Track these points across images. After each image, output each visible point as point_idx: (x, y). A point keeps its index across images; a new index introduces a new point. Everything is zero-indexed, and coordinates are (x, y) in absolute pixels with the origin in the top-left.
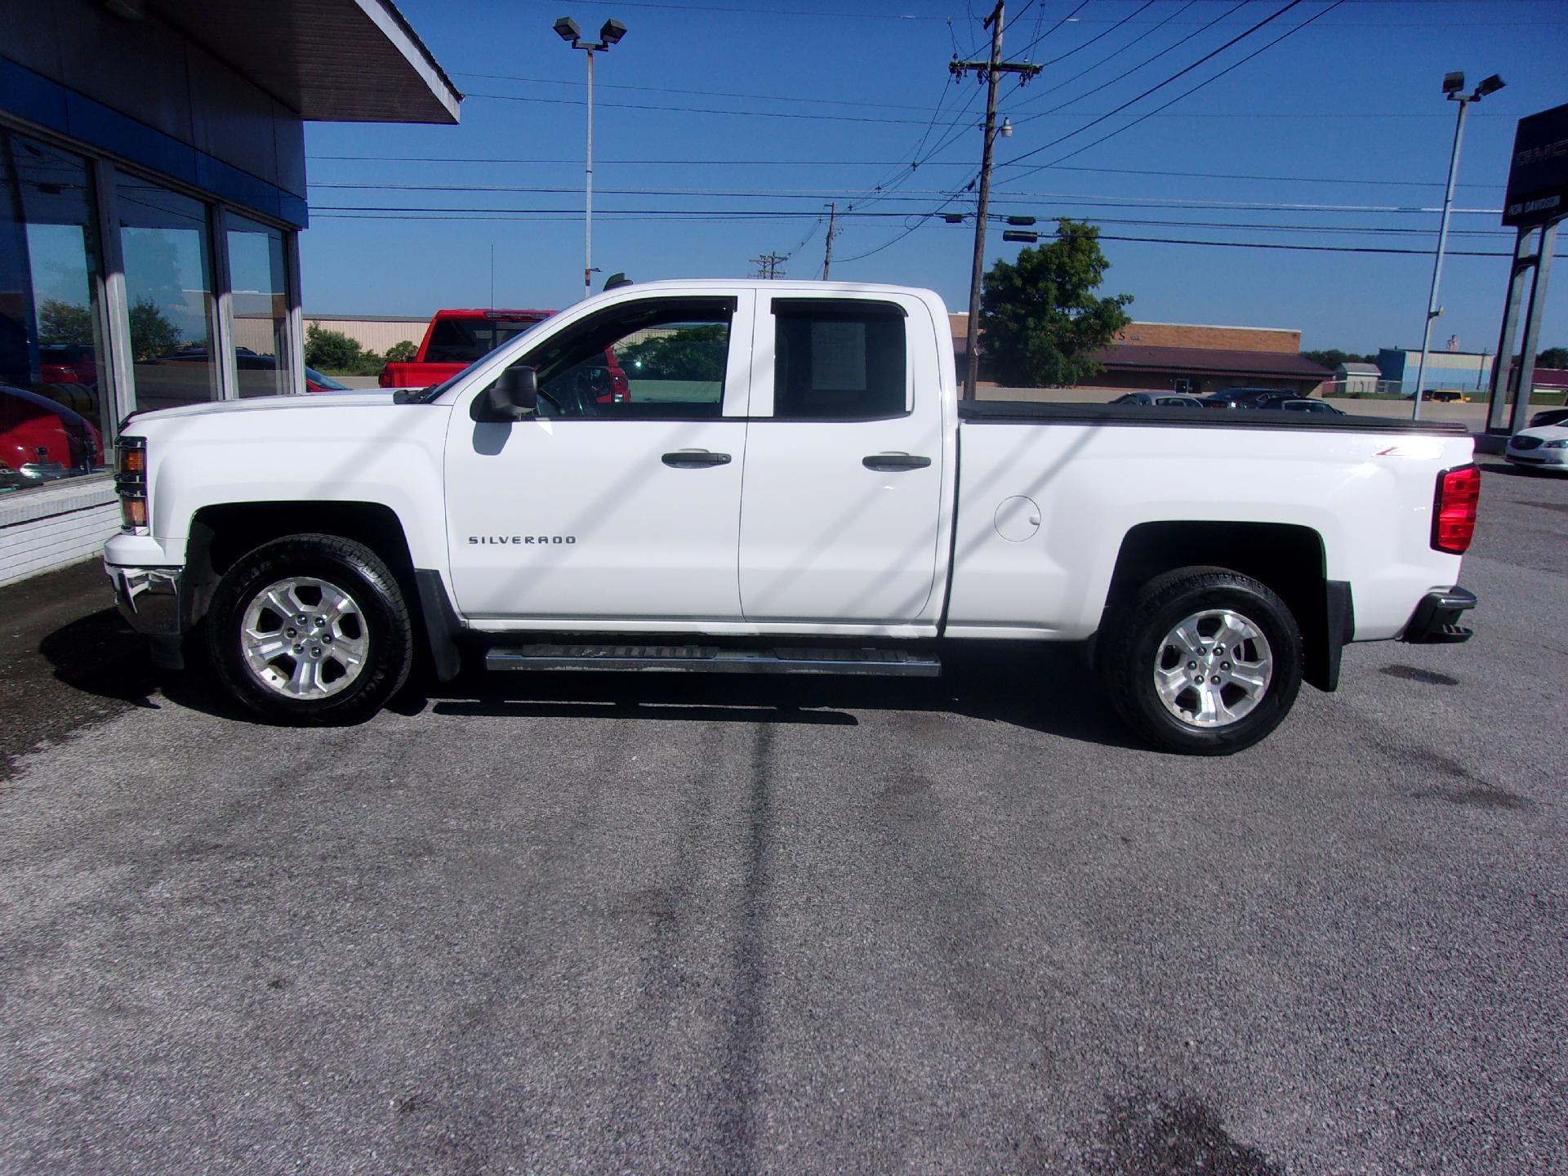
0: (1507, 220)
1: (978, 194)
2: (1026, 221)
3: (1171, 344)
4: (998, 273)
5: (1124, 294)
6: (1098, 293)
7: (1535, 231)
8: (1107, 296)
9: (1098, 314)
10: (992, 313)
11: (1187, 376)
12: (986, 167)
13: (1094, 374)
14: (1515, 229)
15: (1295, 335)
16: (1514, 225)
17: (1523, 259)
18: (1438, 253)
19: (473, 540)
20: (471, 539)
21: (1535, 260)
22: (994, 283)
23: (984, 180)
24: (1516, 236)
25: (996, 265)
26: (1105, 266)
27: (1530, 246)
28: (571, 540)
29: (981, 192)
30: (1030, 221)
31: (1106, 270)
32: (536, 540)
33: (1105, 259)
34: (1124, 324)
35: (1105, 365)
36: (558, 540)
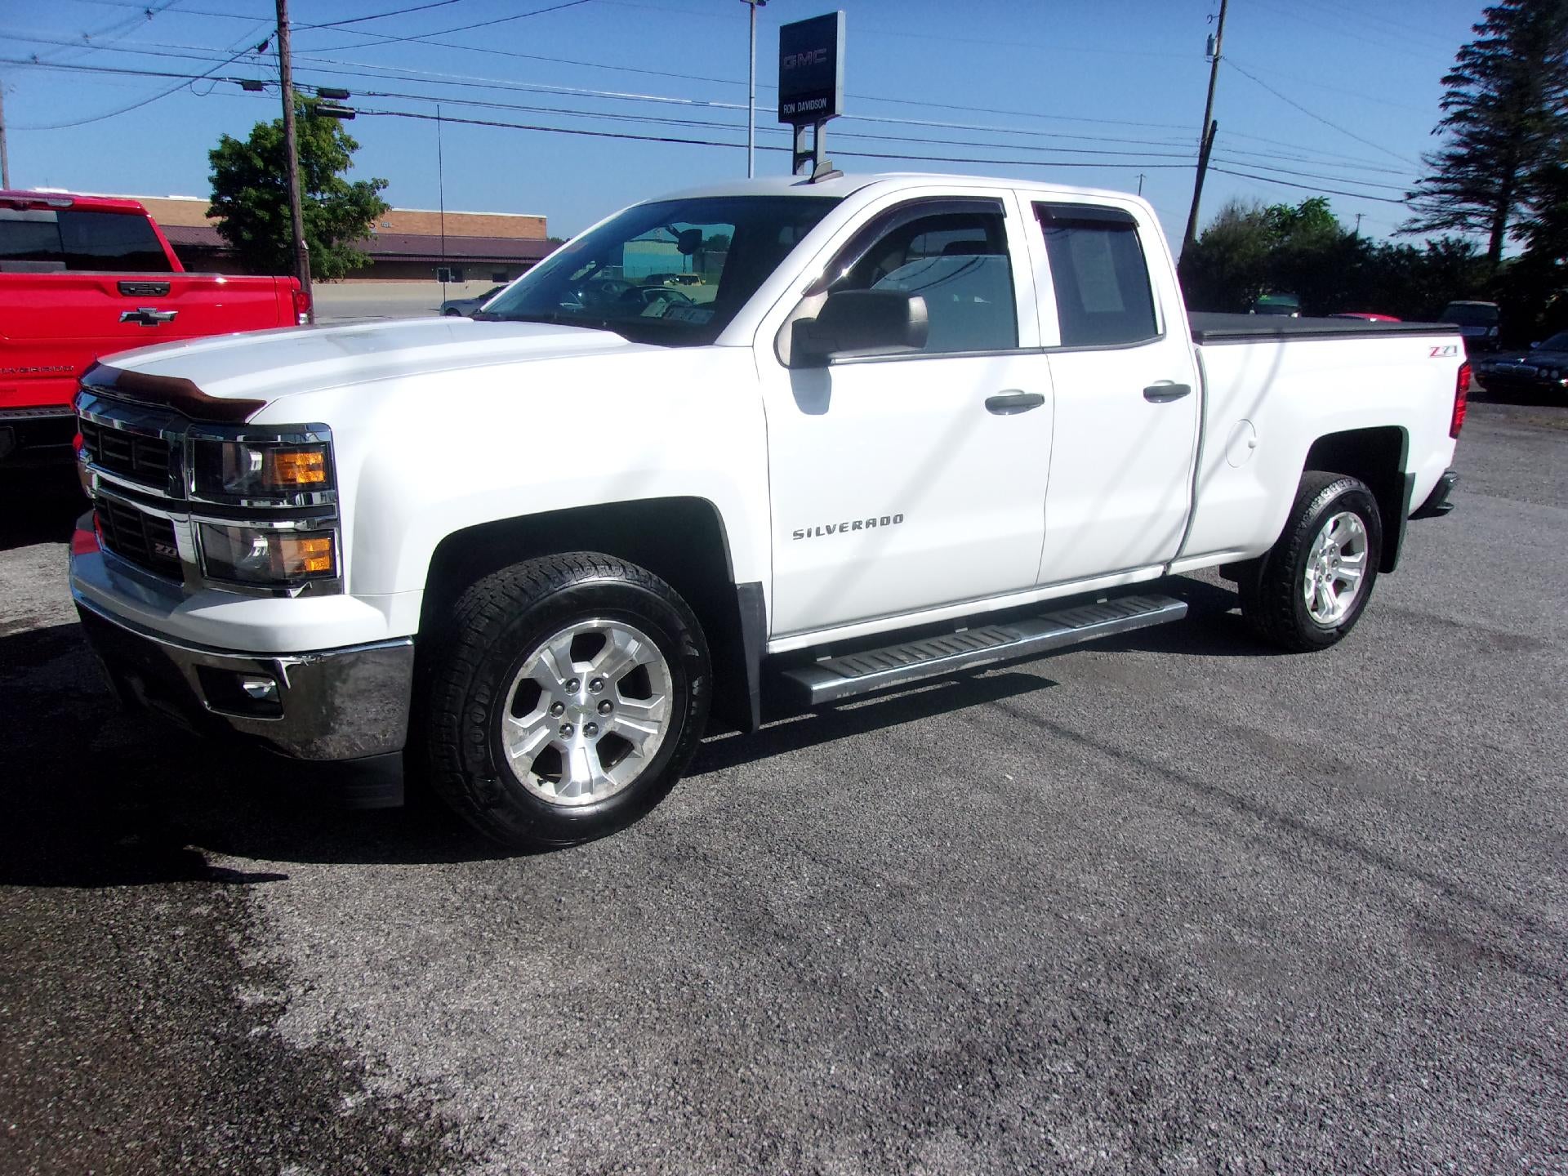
0: (783, 118)
1: (278, 58)
2: (340, 94)
3: (424, 232)
4: (227, 152)
5: (377, 178)
6: (348, 177)
7: (806, 128)
8: (360, 180)
9: (354, 201)
10: (229, 199)
11: (448, 264)
12: (282, 25)
13: (361, 266)
14: (790, 127)
15: (541, 220)
16: (789, 122)
17: (801, 154)
18: (749, 146)
19: (798, 535)
20: (795, 534)
21: (813, 155)
22: (225, 163)
23: (282, 41)
24: (793, 133)
25: (222, 142)
26: (354, 147)
27: (806, 144)
28: (899, 519)
29: (282, 54)
30: (344, 95)
31: (356, 151)
32: (863, 526)
33: (353, 140)
34: (383, 212)
35: (371, 255)
36: (885, 521)
